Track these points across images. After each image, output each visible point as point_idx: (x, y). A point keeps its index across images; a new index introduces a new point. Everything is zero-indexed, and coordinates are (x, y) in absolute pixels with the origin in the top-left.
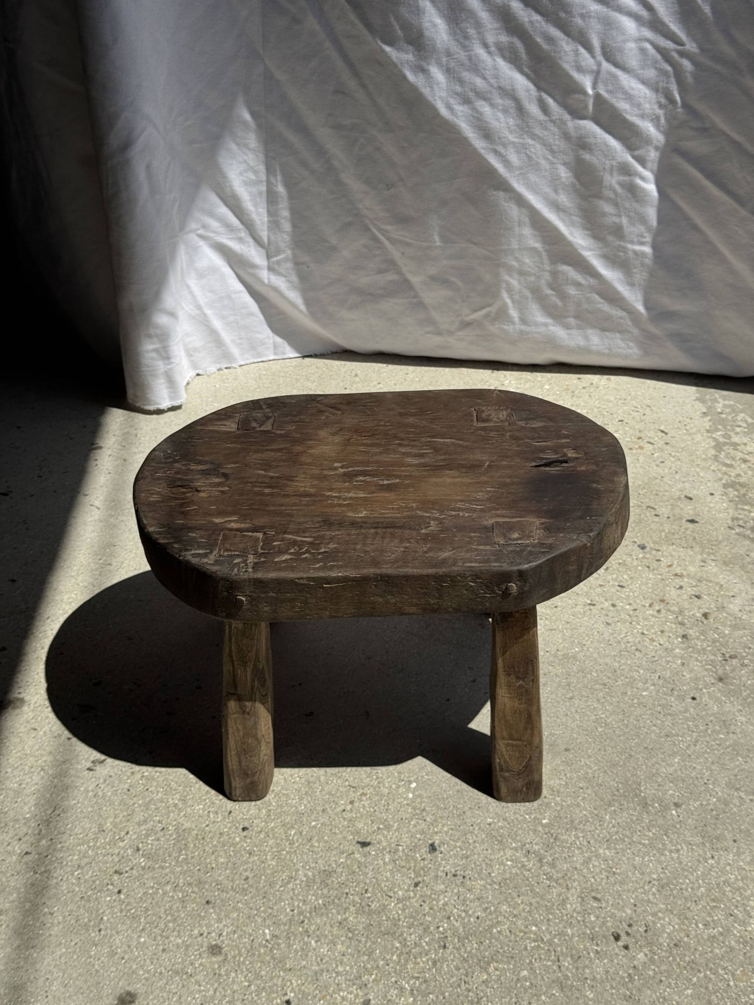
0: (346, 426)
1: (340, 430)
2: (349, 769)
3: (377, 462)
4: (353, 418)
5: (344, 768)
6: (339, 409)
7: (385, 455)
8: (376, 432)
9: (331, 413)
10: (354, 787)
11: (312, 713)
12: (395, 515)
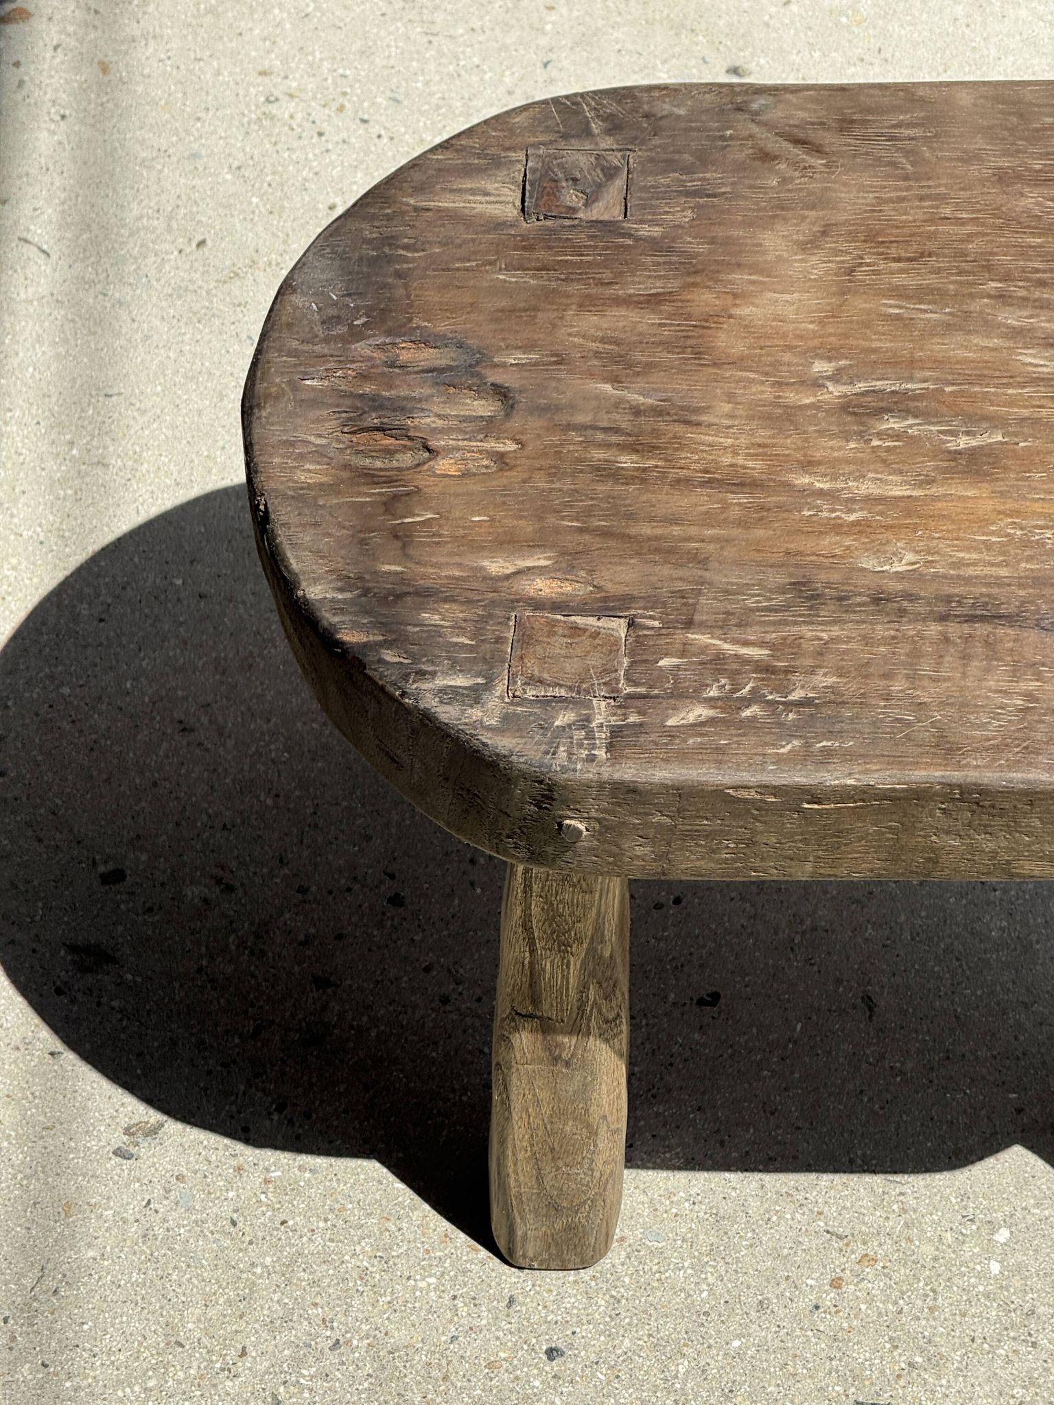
0: (843, 217)
1: (824, 233)
2: (826, 1179)
3: (938, 363)
4: (861, 188)
5: (813, 1176)
6: (818, 150)
7: (959, 338)
8: (930, 246)
9: (795, 165)
10: (840, 1237)
11: (715, 998)
12: (993, 571)
